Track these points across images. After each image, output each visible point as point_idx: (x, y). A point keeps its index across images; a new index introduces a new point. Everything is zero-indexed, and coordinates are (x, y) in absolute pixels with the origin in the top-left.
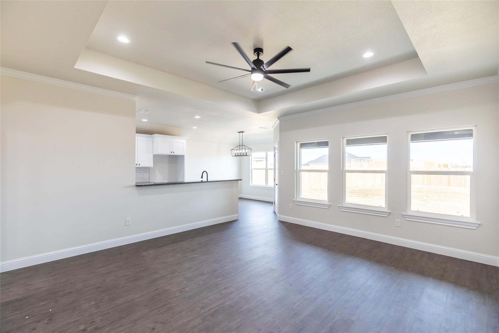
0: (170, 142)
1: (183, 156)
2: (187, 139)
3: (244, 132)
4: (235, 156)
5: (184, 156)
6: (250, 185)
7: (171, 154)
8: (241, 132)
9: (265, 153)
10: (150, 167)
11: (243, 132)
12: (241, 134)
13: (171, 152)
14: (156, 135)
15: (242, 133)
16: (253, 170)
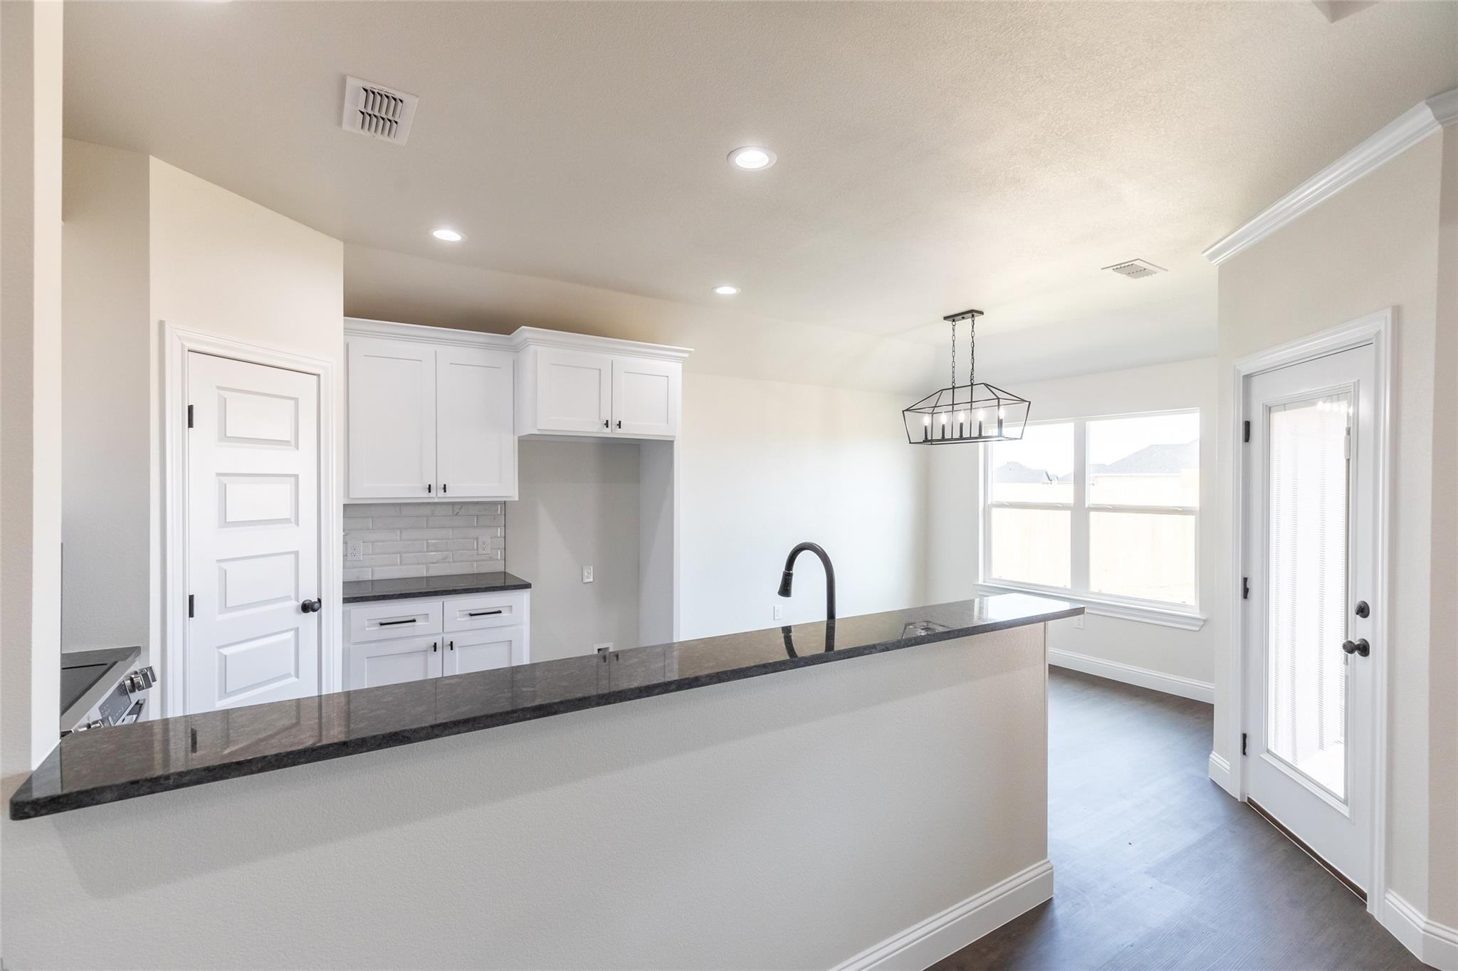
0: (600, 370)
1: (666, 446)
2: (686, 355)
3: (981, 313)
4: (926, 441)
5: (673, 441)
6: (980, 582)
7: (607, 432)
8: (962, 315)
9: (1072, 425)
10: (509, 501)
11: (973, 313)
12: (964, 325)
13: (607, 425)
14: (526, 332)
15: (968, 321)
16: (996, 512)
